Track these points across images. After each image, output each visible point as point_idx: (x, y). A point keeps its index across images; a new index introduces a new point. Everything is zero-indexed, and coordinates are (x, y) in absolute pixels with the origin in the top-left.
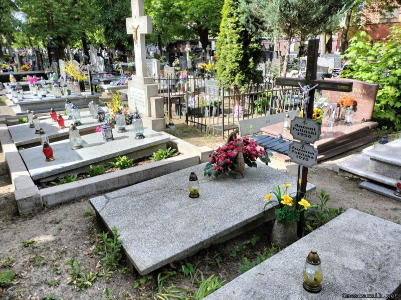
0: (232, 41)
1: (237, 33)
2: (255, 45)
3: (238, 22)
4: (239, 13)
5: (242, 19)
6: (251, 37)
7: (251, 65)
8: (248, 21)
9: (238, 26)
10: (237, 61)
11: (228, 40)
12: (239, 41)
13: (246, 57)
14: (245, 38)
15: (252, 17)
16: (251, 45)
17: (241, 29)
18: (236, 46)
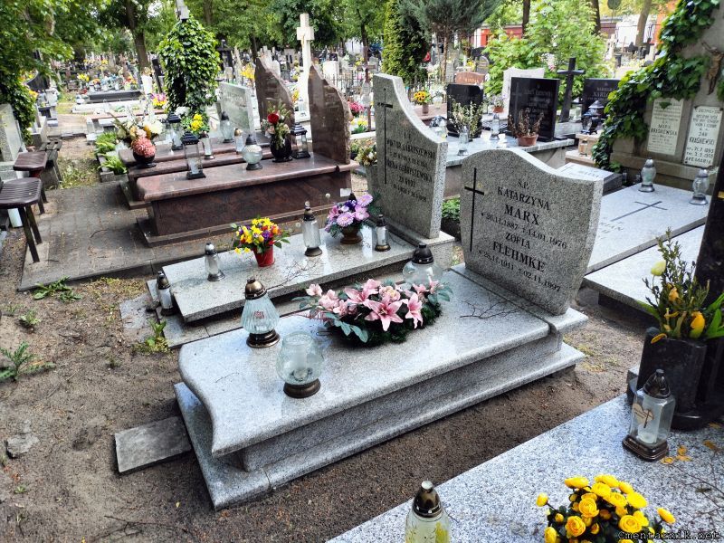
0: (393, 42)
1: (397, 33)
2: (415, 44)
3: (398, 23)
4: (399, 15)
5: (401, 20)
6: (411, 37)
7: (412, 63)
8: (406, 23)
9: (398, 27)
10: (397, 60)
12: (399, 41)
13: (406, 55)
14: (405, 39)
15: (409, 17)
16: (412, 45)
17: (401, 29)
18: (396, 46)
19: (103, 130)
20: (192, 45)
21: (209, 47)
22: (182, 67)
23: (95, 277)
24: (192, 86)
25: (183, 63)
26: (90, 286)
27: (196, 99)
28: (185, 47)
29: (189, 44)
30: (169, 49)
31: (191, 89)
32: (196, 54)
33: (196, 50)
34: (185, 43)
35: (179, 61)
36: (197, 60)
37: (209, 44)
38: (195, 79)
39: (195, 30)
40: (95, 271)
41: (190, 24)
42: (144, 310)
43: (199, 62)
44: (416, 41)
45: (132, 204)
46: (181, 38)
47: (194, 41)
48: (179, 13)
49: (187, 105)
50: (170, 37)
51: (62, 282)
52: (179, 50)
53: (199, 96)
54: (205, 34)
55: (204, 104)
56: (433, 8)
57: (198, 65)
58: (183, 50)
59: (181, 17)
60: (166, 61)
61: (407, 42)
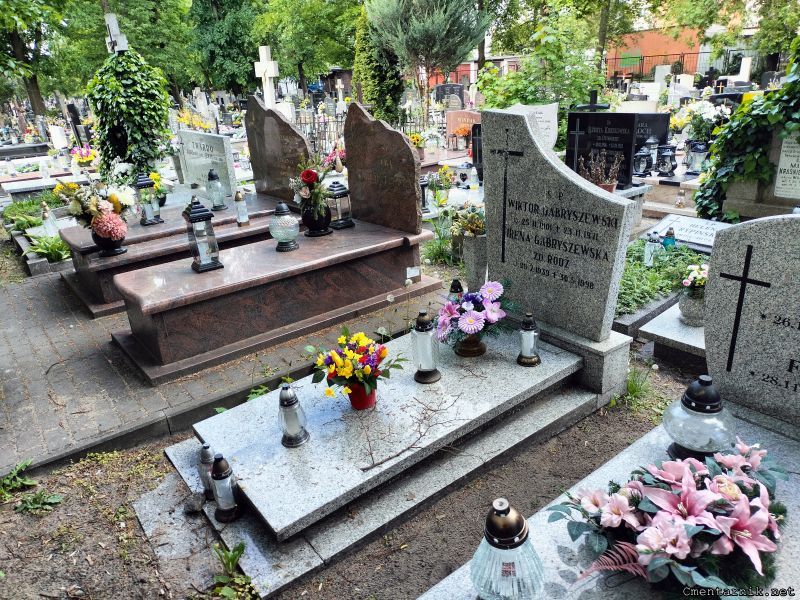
0: (366, 78)
1: (371, 69)
2: (392, 81)
3: (371, 56)
4: (371, 48)
5: (375, 53)
6: (386, 72)
7: (389, 102)
8: (381, 56)
9: (371, 61)
10: (372, 99)
11: (362, 76)
12: (374, 77)
13: (382, 94)
14: (380, 75)
15: (384, 50)
16: (388, 81)
17: (375, 64)
18: (370, 83)
19: (10, 198)
20: (135, 83)
21: (156, 85)
22: (122, 112)
23: (77, 456)
24: (136, 135)
25: (124, 107)
26: (71, 472)
27: (143, 152)
28: (126, 86)
29: (129, 82)
30: (101, 90)
31: (135, 141)
32: (140, 95)
33: (140, 91)
34: (124, 82)
35: (118, 103)
36: (141, 103)
37: (156, 82)
38: (140, 128)
39: (136, 64)
40: (77, 444)
41: (129, 57)
42: (179, 511)
43: (144, 105)
44: (392, 78)
45: (95, 310)
46: (118, 74)
47: (136, 78)
48: (114, 44)
49: (129, 161)
50: (102, 74)
51: (21, 474)
52: (117, 90)
53: (147, 149)
54: (149, 69)
55: (152, 159)
56: (415, 39)
57: (143, 109)
58: (122, 90)
59: (117, 49)
60: (99, 105)
61: (383, 79)
